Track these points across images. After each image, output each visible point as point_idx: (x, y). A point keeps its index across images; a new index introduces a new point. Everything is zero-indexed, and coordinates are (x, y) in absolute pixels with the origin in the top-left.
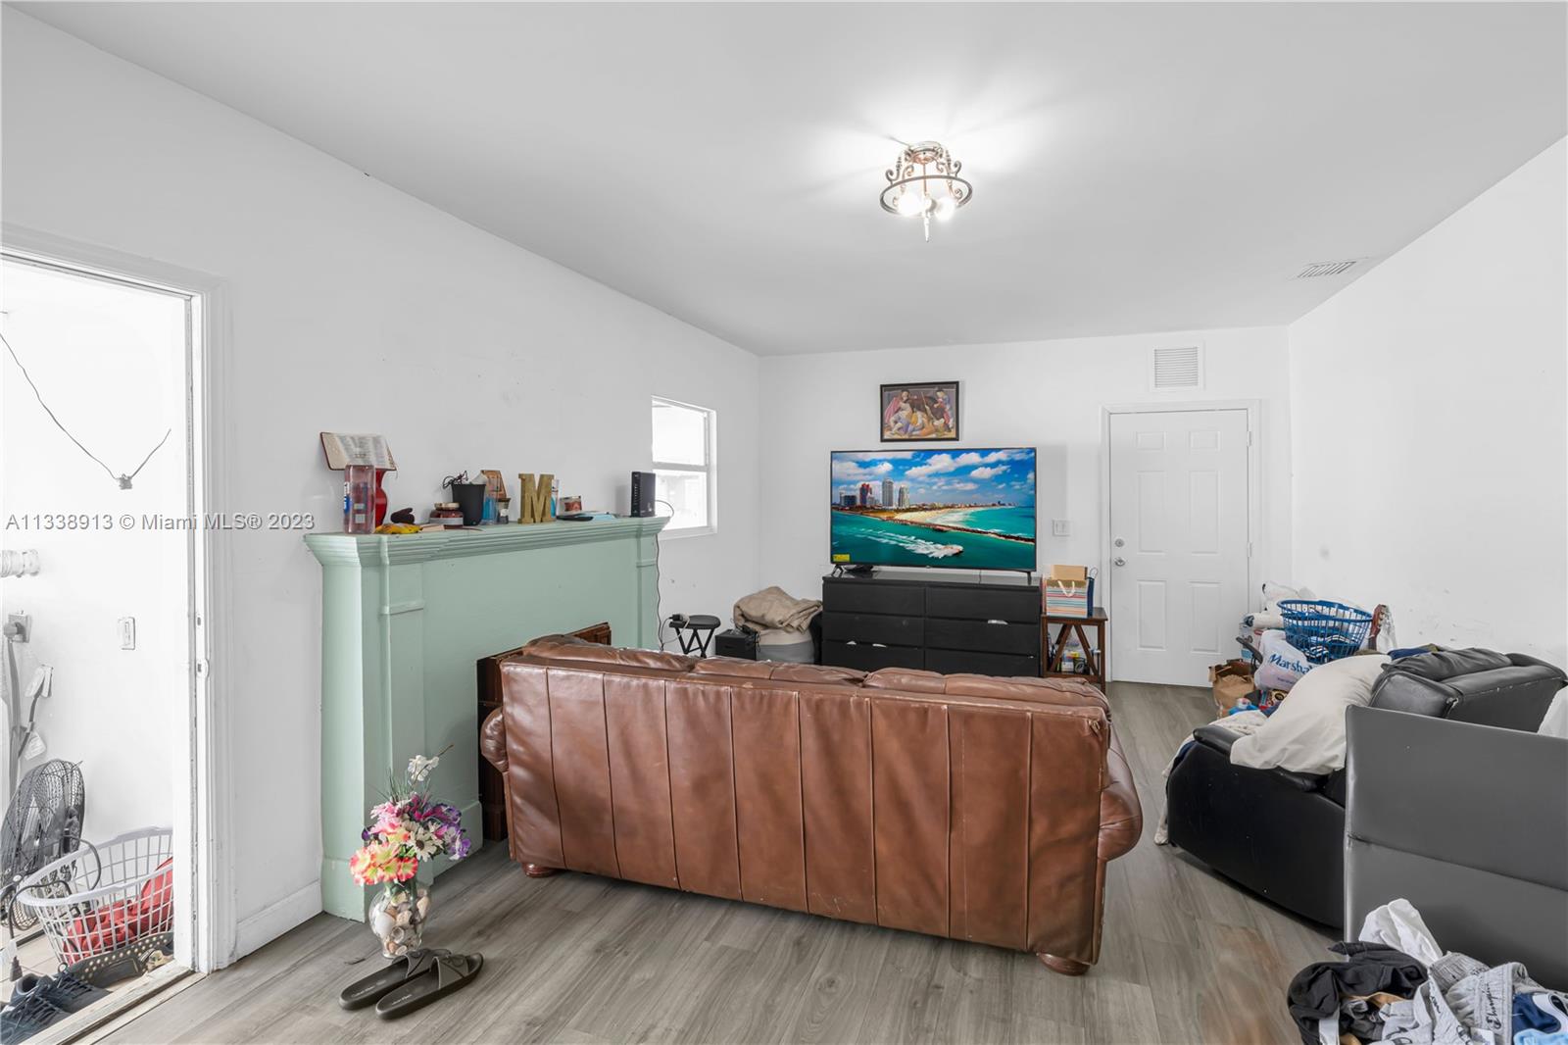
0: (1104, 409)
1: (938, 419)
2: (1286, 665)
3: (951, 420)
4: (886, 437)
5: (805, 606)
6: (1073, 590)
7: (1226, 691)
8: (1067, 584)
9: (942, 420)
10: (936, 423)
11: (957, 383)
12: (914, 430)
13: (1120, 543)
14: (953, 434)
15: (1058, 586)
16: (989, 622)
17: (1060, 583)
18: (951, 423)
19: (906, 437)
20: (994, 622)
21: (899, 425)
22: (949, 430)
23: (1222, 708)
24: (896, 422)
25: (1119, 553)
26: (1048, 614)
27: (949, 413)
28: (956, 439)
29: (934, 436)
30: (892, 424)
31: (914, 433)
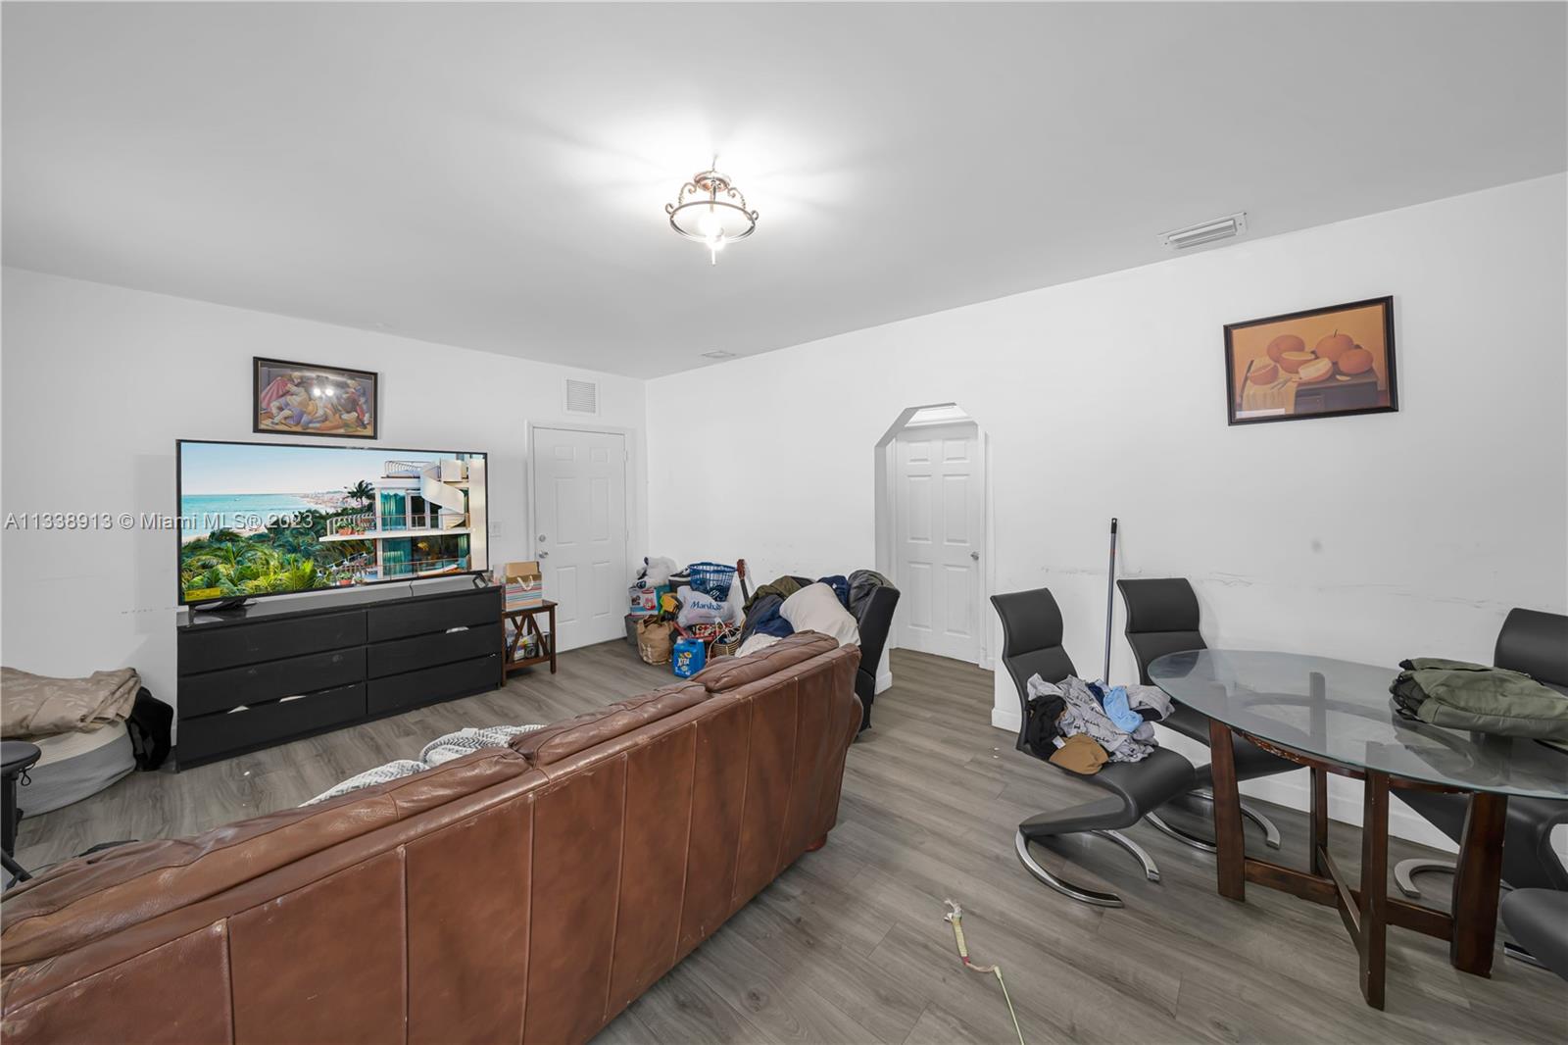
0: (529, 423)
1: (348, 412)
2: (703, 606)
3: (367, 415)
4: (262, 427)
5: (116, 681)
6: (532, 583)
7: (652, 636)
8: (525, 579)
9: (355, 414)
10: (345, 416)
11: (375, 374)
12: (311, 422)
13: (542, 539)
14: (369, 432)
15: (517, 582)
16: (448, 632)
17: (519, 579)
18: (366, 418)
19: (298, 429)
20: (455, 630)
21: (286, 412)
22: (364, 426)
23: (649, 649)
24: (281, 409)
25: (543, 547)
26: (507, 610)
27: (365, 407)
28: (374, 437)
29: (341, 431)
30: (274, 411)
31: (311, 425)
